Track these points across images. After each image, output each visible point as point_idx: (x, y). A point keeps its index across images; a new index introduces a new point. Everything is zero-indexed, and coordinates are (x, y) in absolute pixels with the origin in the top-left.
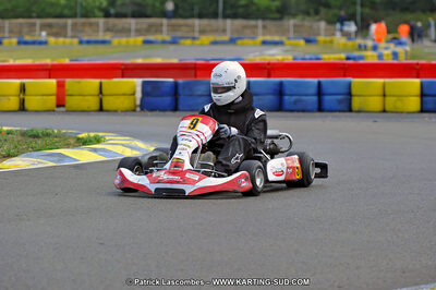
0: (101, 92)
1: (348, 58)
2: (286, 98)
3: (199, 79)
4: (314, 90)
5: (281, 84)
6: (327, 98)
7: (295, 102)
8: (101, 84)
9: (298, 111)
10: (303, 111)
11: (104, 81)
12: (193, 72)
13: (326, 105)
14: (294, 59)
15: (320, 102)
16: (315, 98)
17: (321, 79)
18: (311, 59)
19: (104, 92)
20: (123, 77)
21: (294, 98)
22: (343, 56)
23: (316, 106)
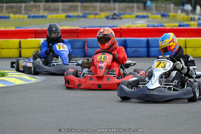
0: (20, 47)
1: (180, 26)
2: (128, 49)
3: (79, 38)
4: (145, 45)
5: (125, 41)
6: (152, 49)
7: (134, 52)
8: (20, 42)
9: (135, 57)
10: (138, 57)
11: (22, 40)
12: (76, 34)
13: (152, 53)
14: (148, 26)
15: (148, 51)
16: (145, 49)
17: (149, 38)
18: (158, 26)
19: (22, 46)
20: (35, 38)
21: (133, 49)
22: (177, 24)
23: (146, 54)
